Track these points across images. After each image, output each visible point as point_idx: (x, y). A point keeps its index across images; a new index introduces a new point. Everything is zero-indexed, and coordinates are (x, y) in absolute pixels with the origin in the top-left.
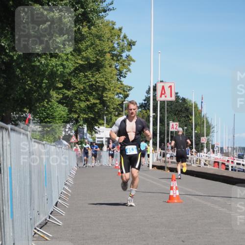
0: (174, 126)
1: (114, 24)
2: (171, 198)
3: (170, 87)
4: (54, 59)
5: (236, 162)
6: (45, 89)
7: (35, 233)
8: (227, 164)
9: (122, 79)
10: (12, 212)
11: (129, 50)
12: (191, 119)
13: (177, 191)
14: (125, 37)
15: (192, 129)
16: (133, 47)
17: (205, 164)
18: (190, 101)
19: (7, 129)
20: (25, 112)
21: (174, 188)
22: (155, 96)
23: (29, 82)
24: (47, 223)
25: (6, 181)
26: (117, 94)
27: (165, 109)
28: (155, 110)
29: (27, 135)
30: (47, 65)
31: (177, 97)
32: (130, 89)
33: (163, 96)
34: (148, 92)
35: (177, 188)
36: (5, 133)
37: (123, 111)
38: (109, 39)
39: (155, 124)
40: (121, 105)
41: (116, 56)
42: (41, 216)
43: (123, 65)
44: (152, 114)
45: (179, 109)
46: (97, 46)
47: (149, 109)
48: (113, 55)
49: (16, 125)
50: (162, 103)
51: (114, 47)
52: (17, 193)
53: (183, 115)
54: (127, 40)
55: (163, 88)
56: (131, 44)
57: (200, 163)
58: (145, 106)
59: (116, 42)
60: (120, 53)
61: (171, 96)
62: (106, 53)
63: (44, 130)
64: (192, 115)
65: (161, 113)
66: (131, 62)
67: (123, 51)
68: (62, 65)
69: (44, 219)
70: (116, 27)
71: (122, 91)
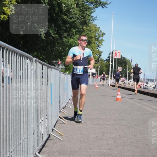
0: (120, 69)
1: (96, 25)
2: (117, 99)
3: (119, 52)
4: (72, 39)
5: (145, 85)
6: (67, 51)
7: (61, 111)
8: (141, 85)
9: (99, 48)
10: (52, 102)
11: (102, 37)
12: (127, 66)
13: (120, 96)
14: (101, 31)
15: (127, 70)
16: (104, 35)
17: (132, 85)
18: (127, 59)
19: (51, 68)
20: (58, 60)
21: (119, 95)
22: (112, 56)
23: (61, 48)
24: (65, 107)
25: (50, 89)
26: (97, 54)
27: (116, 62)
28: (112, 62)
29: (59, 70)
30: (68, 42)
31: (122, 57)
32: (102, 52)
33: (116, 56)
34: (110, 54)
35: (120, 95)
36: (50, 69)
37: (98, 62)
38: (94, 32)
39: (112, 68)
40: (98, 59)
41: (97, 39)
42: (63, 104)
43: (100, 43)
44: (111, 63)
45: (122, 62)
46: (89, 34)
47: (110, 61)
48: (96, 38)
49: (55, 66)
50: (115, 59)
51: (96, 35)
52: (54, 94)
53: (124, 64)
54: (102, 32)
55: (116, 53)
56: (103, 34)
57: (130, 85)
58: (108, 60)
59: (97, 33)
60: (98, 38)
61: (119, 56)
62: (93, 37)
63: (66, 68)
64: (127, 64)
65: (114, 63)
66: (103, 41)
67: (100, 37)
68: (75, 42)
69: (64, 105)
70: (98, 27)
71: (99, 54)
